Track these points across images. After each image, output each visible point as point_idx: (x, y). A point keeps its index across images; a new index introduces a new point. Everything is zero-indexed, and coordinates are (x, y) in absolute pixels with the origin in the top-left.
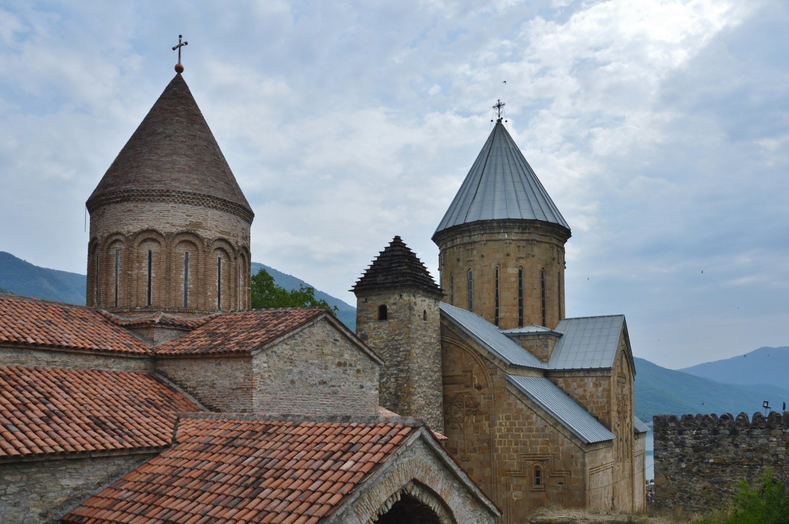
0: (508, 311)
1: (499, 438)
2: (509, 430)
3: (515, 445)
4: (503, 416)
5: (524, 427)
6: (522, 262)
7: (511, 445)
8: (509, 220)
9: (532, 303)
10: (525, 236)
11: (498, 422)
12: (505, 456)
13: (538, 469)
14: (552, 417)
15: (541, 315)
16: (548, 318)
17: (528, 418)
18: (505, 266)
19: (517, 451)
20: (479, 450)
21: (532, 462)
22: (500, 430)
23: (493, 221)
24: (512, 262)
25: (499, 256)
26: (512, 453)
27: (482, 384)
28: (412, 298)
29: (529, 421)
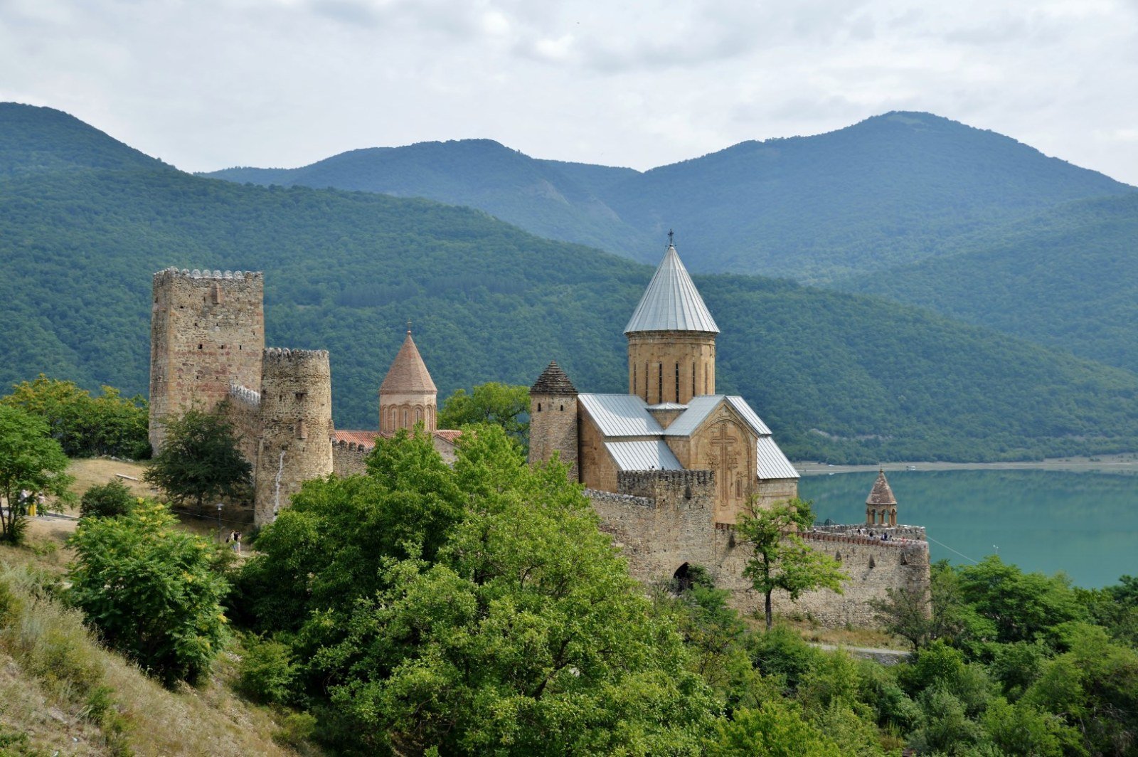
0: (653, 394)
6: (661, 359)
8: (652, 331)
9: (669, 387)
10: (664, 341)
15: (675, 394)
16: (681, 396)
18: (651, 362)
23: (643, 332)
24: (655, 359)
25: (648, 355)
28: (551, 400)
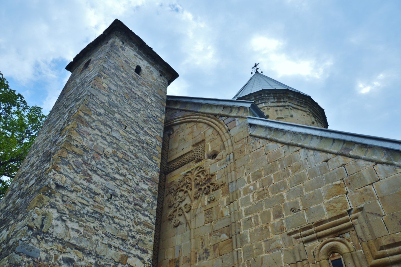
1: (246, 214)
2: (261, 195)
3: (276, 217)
4: (248, 178)
5: (287, 180)
7: (269, 220)
11: (242, 189)
12: (259, 248)
13: (337, 256)
14: (334, 140)
17: (290, 161)
19: (282, 229)
20: (214, 250)
21: (317, 243)
22: (247, 201)
26: (273, 236)
27: (217, 149)
29: (294, 164)
